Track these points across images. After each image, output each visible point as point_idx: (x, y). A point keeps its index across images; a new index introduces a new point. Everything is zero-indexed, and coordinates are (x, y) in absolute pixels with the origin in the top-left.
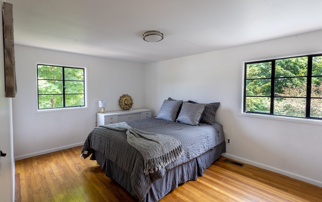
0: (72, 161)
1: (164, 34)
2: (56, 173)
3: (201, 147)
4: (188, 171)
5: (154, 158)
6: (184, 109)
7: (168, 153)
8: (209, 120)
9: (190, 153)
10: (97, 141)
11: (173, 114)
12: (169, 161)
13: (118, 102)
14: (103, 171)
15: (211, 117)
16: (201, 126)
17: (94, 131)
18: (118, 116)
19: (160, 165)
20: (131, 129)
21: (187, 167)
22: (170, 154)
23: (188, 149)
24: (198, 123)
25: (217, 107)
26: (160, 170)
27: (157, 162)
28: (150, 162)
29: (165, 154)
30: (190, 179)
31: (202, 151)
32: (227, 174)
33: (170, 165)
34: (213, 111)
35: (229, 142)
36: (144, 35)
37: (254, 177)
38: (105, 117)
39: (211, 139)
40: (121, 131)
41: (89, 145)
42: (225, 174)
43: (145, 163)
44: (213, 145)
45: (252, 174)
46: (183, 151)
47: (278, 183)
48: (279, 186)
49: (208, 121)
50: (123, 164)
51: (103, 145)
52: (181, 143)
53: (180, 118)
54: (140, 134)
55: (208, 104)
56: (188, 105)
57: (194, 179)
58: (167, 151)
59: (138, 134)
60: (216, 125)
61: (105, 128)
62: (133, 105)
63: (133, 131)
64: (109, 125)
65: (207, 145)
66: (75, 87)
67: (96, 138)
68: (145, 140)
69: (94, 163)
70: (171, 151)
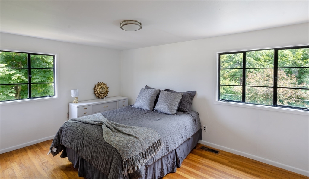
0: (39, 159)
1: (142, 24)
2: (19, 176)
3: (179, 137)
4: (167, 163)
5: (134, 156)
6: (162, 98)
7: (147, 149)
8: (187, 108)
9: (169, 146)
10: (69, 137)
11: (150, 103)
12: (149, 157)
13: (93, 90)
14: (76, 169)
15: (188, 106)
16: (178, 115)
17: (65, 125)
18: (93, 105)
19: (140, 163)
20: (107, 122)
21: (166, 160)
22: (150, 149)
23: (167, 141)
24: (175, 112)
25: (194, 95)
26: (139, 169)
27: (136, 160)
28: (129, 161)
29: (145, 150)
30: (169, 172)
31: (181, 141)
32: (204, 163)
33: (150, 161)
34: (190, 99)
35: (205, 130)
36: (122, 24)
37: (230, 164)
38: (78, 107)
39: (189, 128)
40: (96, 125)
41: (59, 141)
42: (202, 163)
43: (124, 163)
44: (190, 135)
45: (228, 161)
46: (163, 145)
47: (251, 169)
48: (252, 172)
49: (185, 109)
50: (98, 164)
51: (75, 141)
52: (161, 136)
53: (157, 107)
54: (117, 128)
55: (185, 92)
56: (165, 94)
57: (173, 172)
58: (146, 147)
59: (115, 128)
60: (193, 113)
61: (78, 121)
62: (108, 93)
63: (110, 124)
64: (83, 117)
65: (185, 134)
66: (44, 74)
67: (68, 134)
68: (123, 136)
69: (66, 161)
70: (151, 146)
